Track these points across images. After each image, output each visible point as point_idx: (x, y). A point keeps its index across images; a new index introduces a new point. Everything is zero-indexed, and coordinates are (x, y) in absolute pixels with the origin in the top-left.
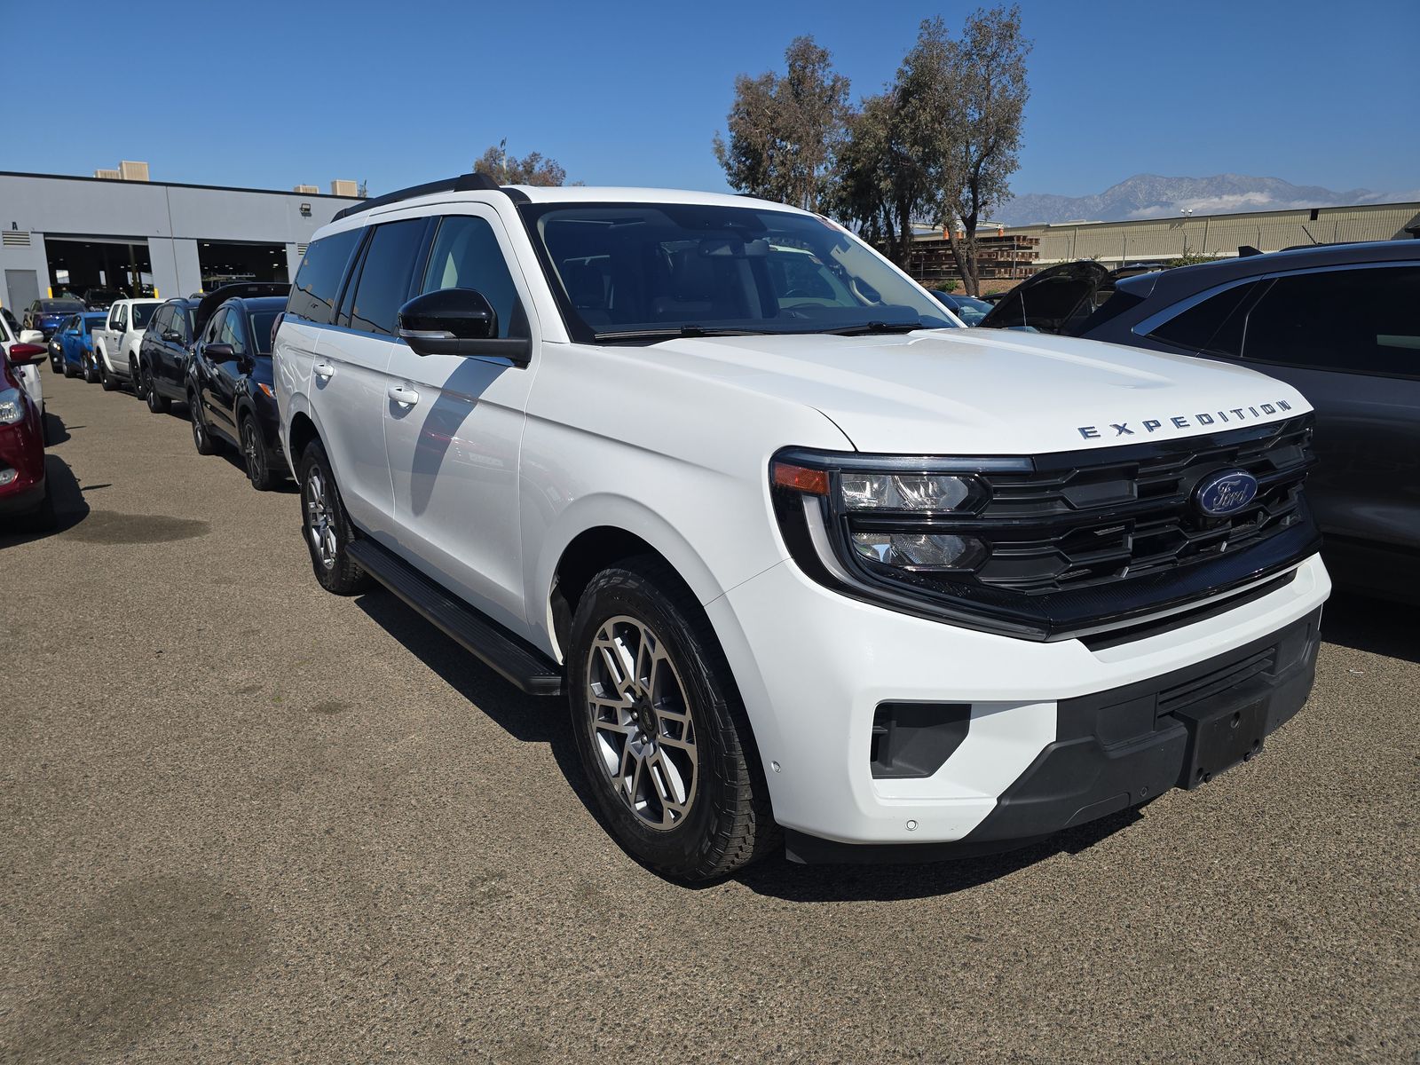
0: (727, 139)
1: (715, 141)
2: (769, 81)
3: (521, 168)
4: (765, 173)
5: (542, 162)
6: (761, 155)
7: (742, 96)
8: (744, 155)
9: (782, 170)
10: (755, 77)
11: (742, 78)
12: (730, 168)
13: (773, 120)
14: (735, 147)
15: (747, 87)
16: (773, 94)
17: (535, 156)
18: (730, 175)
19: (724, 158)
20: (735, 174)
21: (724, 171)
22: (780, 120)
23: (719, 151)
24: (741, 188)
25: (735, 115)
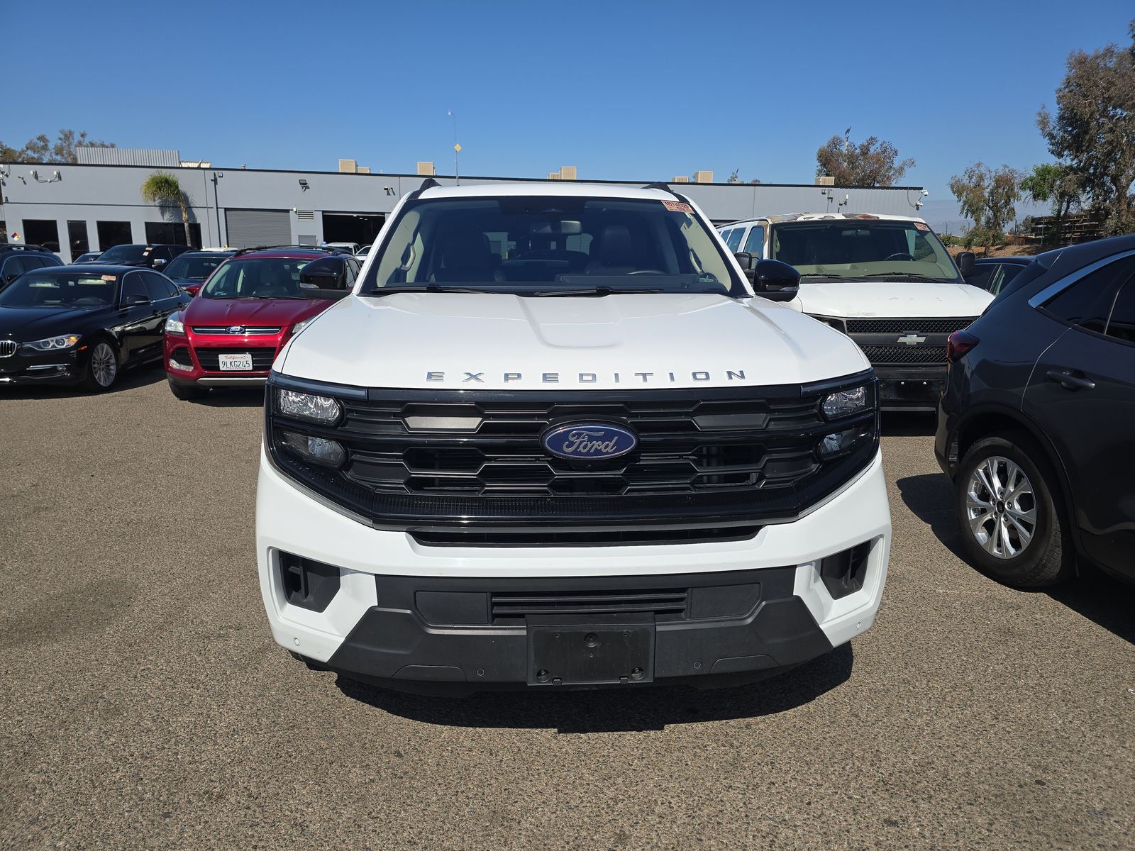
0: (1054, 111)
1: (1040, 114)
2: (1109, 52)
3: (858, 151)
4: (1091, 140)
5: (878, 145)
6: (1088, 123)
7: (1074, 70)
8: (1070, 125)
9: (1110, 137)
10: (1090, 52)
11: (1076, 53)
12: (1051, 136)
13: (1108, 89)
14: (1061, 118)
15: (1081, 62)
16: (1111, 65)
17: (872, 140)
18: (1052, 144)
19: (1048, 129)
20: (1057, 143)
21: (1046, 140)
22: (1113, 89)
23: (1043, 123)
24: (1062, 156)
25: (1065, 88)
